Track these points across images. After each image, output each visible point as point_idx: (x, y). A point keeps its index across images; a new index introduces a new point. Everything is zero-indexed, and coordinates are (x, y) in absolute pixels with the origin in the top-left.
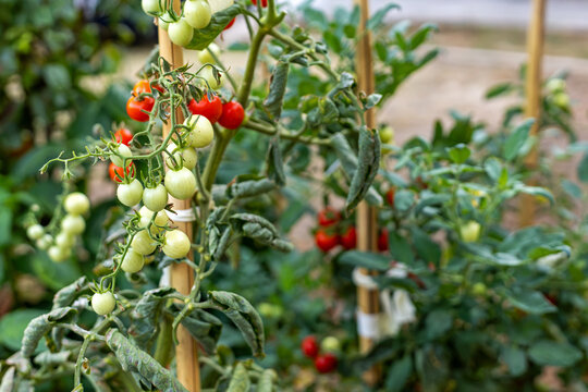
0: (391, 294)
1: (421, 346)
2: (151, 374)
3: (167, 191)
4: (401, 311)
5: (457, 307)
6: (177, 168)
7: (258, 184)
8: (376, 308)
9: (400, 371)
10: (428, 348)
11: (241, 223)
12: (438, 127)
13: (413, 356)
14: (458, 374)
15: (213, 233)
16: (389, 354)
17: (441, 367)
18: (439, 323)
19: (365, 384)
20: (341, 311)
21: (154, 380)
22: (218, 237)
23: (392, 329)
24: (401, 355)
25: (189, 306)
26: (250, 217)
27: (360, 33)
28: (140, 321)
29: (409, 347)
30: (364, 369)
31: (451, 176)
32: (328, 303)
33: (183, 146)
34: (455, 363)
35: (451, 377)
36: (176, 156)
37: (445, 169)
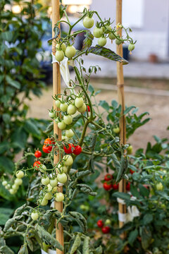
0: (131, 207)
1: (141, 226)
2: (50, 239)
3: (58, 181)
4: (134, 213)
5: (155, 212)
6: (61, 173)
7: (85, 172)
8: (125, 211)
9: (134, 235)
10: (144, 227)
11: (80, 187)
12: (149, 144)
13: (138, 229)
14: (155, 236)
15: (70, 190)
16: (130, 228)
17: (149, 234)
18: (148, 219)
19: (121, 239)
20: (112, 211)
21: (51, 241)
22: (72, 192)
23: (131, 219)
24: (134, 229)
25: (62, 217)
26: (83, 185)
27: (121, 115)
28: (45, 220)
29: (137, 226)
30: (120, 233)
31: (153, 169)
32: (107, 207)
33: (63, 165)
34: (154, 231)
35: (153, 237)
36: (61, 169)
37: (151, 167)
